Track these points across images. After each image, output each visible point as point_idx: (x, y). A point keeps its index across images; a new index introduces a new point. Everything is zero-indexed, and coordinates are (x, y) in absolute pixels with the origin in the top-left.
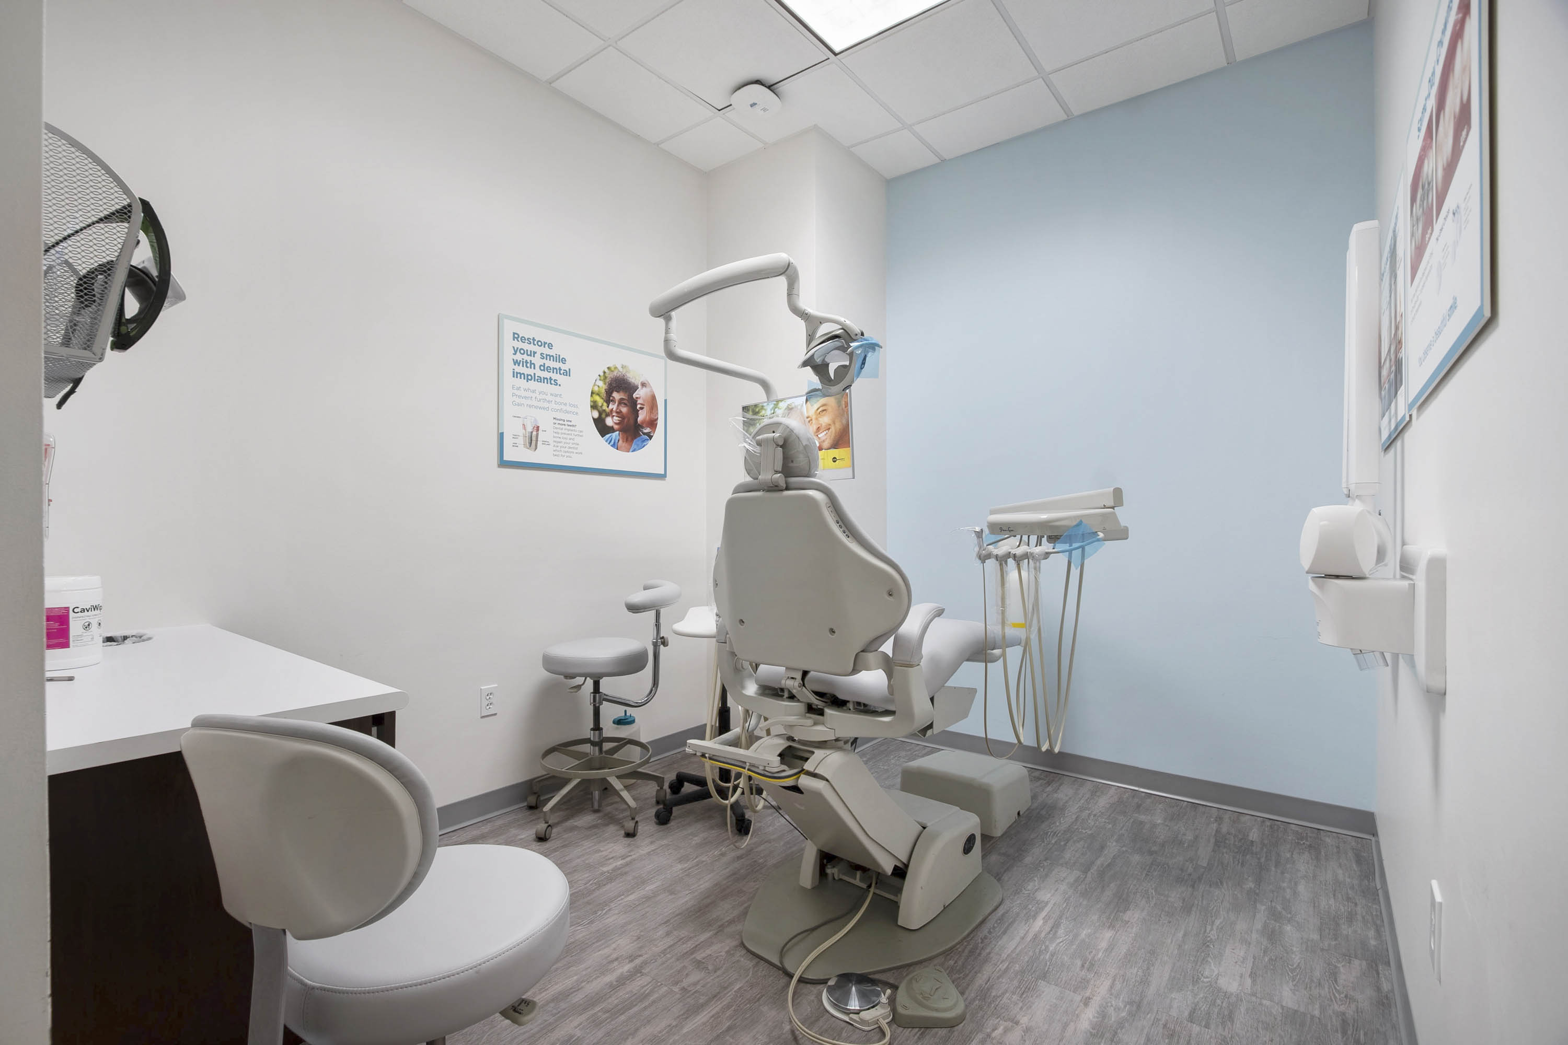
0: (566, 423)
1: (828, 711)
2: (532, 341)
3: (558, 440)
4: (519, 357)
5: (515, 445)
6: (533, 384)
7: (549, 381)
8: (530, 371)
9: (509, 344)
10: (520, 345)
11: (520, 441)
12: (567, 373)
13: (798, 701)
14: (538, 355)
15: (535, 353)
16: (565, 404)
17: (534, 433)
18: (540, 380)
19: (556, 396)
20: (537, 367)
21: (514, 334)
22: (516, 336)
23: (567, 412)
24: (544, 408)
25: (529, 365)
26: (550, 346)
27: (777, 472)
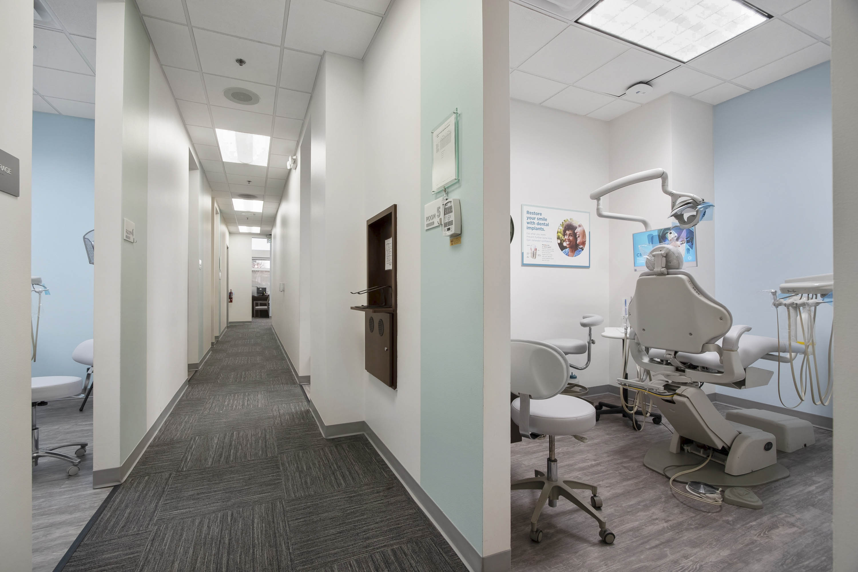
0: (547, 246)
1: (687, 370)
2: (534, 213)
3: (544, 254)
4: (529, 221)
5: (528, 257)
6: (534, 231)
7: (540, 229)
8: (533, 226)
9: (525, 215)
10: (529, 216)
11: (530, 255)
12: (547, 225)
13: (672, 365)
14: (536, 219)
15: (535, 218)
16: (547, 238)
17: (535, 251)
18: (537, 229)
19: (543, 235)
20: (536, 224)
21: (527, 211)
22: (528, 212)
23: (548, 242)
24: (539, 241)
25: (533, 223)
26: (541, 214)
27: (663, 268)
